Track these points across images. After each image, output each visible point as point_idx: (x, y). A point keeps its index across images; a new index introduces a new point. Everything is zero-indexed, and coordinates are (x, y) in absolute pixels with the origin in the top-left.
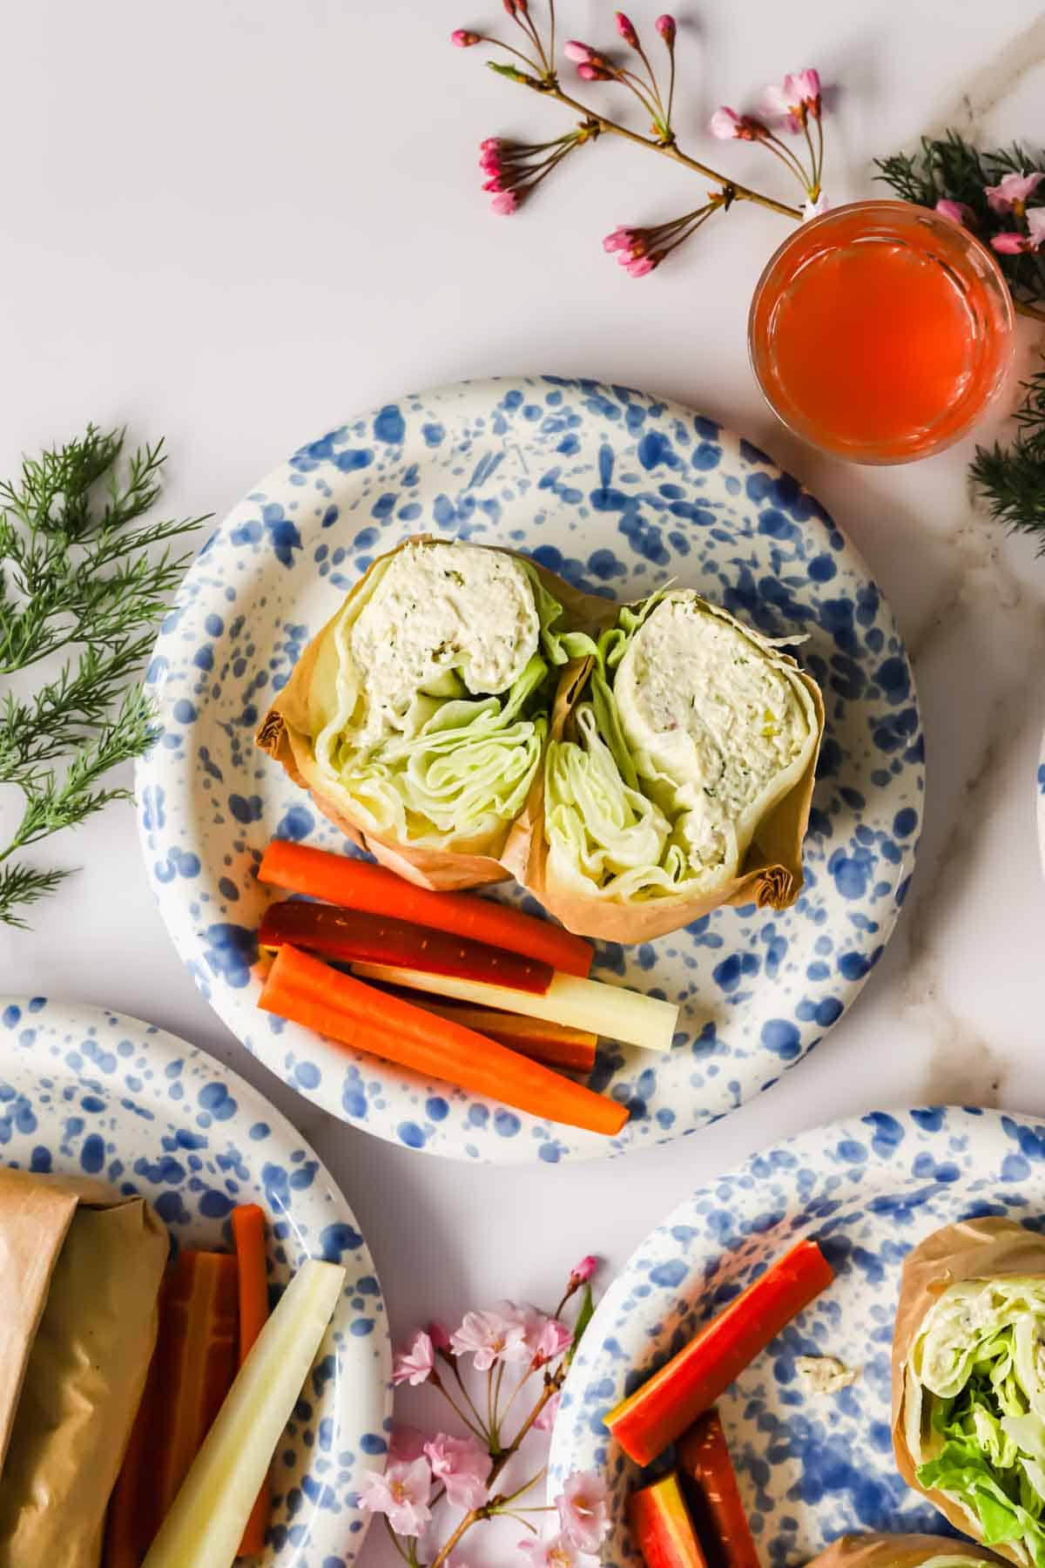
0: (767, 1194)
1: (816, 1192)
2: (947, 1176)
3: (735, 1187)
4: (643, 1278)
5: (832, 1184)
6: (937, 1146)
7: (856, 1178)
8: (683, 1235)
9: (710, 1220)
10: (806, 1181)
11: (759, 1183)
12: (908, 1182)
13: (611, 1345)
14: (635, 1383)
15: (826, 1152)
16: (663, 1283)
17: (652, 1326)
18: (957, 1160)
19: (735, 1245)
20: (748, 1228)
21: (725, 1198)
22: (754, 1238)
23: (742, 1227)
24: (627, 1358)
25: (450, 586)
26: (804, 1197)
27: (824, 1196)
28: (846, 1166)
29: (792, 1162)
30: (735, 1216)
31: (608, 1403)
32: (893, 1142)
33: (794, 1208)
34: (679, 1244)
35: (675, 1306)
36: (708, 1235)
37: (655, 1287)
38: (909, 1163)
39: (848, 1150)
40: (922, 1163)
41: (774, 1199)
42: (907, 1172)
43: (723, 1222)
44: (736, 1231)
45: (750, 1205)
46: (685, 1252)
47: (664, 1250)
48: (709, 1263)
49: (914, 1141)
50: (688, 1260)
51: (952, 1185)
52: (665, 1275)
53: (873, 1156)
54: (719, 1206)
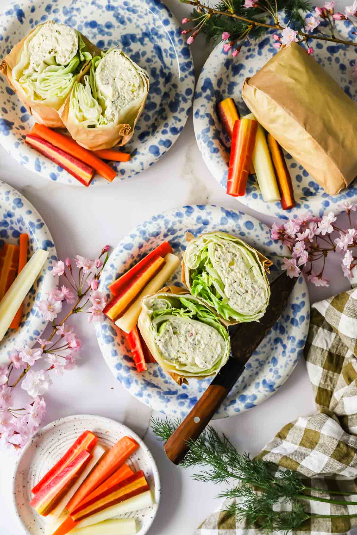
0: (156, 226)
1: (169, 226)
2: (206, 223)
3: (148, 224)
4: (122, 248)
5: (174, 224)
6: (203, 214)
7: (181, 222)
8: (133, 236)
9: (140, 232)
10: (167, 222)
11: (154, 222)
12: (195, 225)
13: (112, 266)
14: (118, 276)
15: (173, 215)
16: (127, 249)
17: (124, 261)
18: (208, 218)
19: (148, 240)
20: (151, 235)
21: (145, 227)
22: (152, 238)
23: (149, 234)
24: (116, 269)
25: (57, 34)
26: (166, 228)
27: (172, 227)
28: (178, 219)
29: (163, 217)
30: (147, 231)
31: (110, 281)
32: (191, 213)
33: (164, 231)
34: (132, 239)
35: (130, 256)
36: (139, 236)
37: (125, 250)
38: (195, 218)
39: (179, 214)
40: (199, 218)
41: (158, 227)
42: (194, 222)
43: (144, 233)
44: (147, 235)
45: (152, 229)
46: (133, 240)
47: (128, 240)
48: (140, 244)
49: (197, 213)
50: (134, 243)
51: (208, 226)
52: (128, 247)
53: (185, 216)
54: (143, 229)
